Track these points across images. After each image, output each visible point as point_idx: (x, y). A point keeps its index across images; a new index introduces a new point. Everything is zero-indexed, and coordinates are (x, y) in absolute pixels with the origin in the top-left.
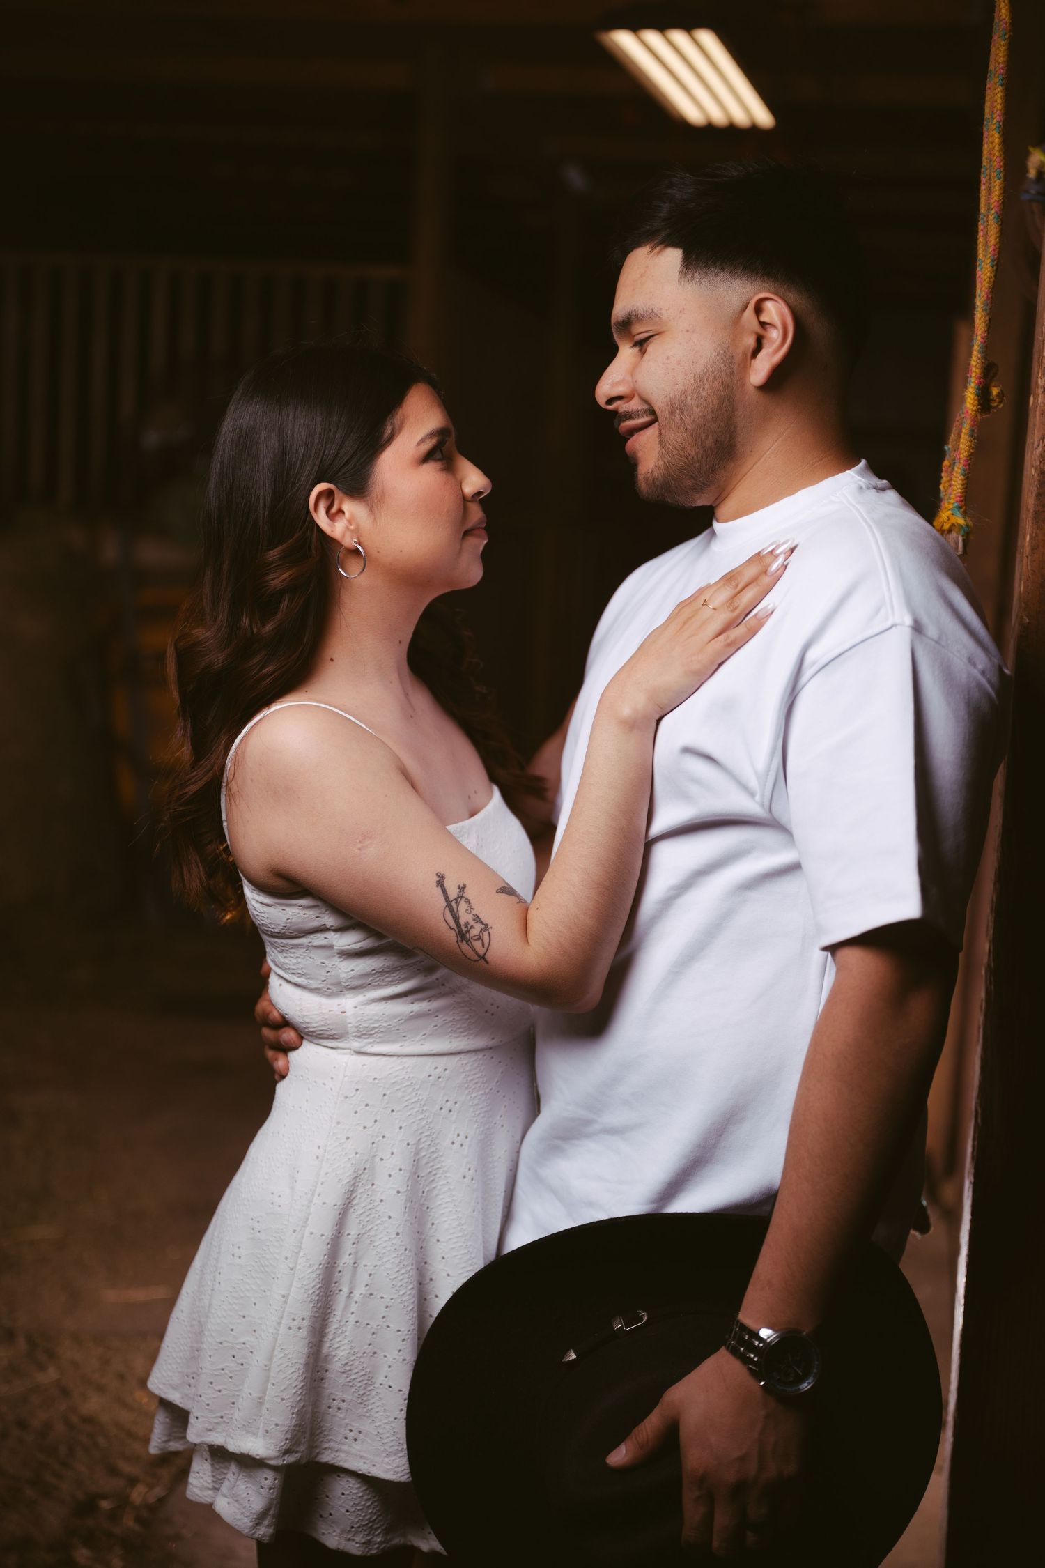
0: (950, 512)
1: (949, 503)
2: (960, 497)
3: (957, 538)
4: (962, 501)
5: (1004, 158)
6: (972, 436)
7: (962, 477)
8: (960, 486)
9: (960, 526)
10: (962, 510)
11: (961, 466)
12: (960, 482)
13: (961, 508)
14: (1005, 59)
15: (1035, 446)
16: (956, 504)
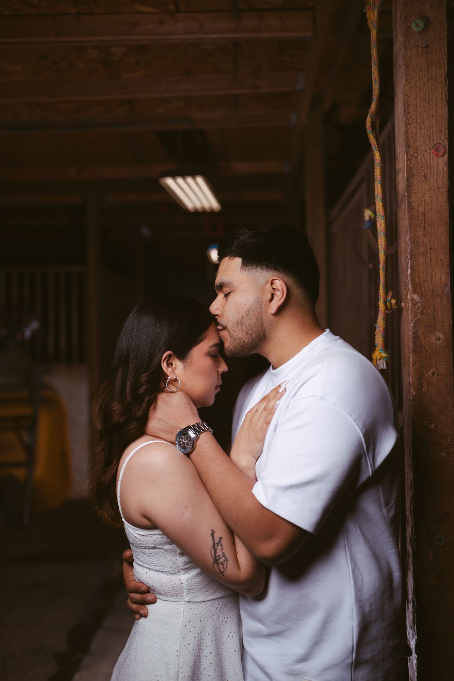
0: (379, 352)
1: (378, 348)
2: (382, 345)
3: (383, 362)
4: (383, 347)
5: (384, 212)
6: (384, 320)
7: (382, 337)
8: (382, 341)
9: (384, 357)
10: (384, 350)
11: (381, 333)
12: (381, 339)
13: (383, 350)
14: (380, 174)
15: (410, 322)
16: (381, 348)
